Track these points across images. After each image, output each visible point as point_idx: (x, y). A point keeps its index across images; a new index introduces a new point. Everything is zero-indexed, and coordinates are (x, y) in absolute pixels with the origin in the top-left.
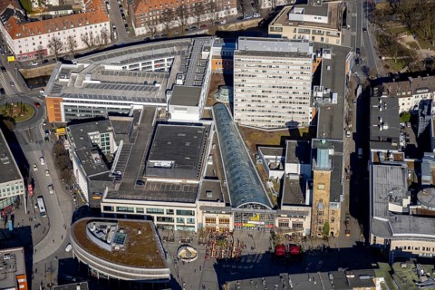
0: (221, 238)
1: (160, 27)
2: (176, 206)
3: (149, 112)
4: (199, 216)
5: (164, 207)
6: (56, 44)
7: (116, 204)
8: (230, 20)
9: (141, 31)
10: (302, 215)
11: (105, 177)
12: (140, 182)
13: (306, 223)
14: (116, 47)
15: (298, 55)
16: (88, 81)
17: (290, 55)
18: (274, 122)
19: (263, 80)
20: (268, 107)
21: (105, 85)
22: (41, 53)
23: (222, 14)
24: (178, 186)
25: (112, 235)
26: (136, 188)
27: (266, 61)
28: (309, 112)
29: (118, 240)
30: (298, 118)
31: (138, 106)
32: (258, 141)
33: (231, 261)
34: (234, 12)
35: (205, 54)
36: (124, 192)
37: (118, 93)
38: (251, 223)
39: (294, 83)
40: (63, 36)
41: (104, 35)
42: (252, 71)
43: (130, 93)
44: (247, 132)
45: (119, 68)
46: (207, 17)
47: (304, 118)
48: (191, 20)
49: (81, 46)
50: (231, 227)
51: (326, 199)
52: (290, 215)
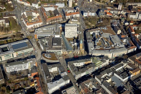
0: (65, 55)
1: (51, 23)
2: (58, 51)
3: (51, 36)
4: (62, 52)
5: (56, 51)
6: (34, 26)
7: (48, 51)
8: (62, 21)
9: (47, 23)
10: (78, 51)
11: (46, 47)
12: (52, 47)
14: (44, 26)
15: (75, 26)
16: (41, 32)
17: (74, 26)
18: (71, 37)
19: (70, 30)
20: (70, 34)
21: (44, 32)
22: (32, 28)
23: (60, 20)
24: (58, 48)
25: (49, 56)
27: (70, 27)
28: (77, 35)
29: (50, 56)
30: (75, 36)
31: (49, 35)
32: (69, 39)
33: (67, 59)
34: (62, 20)
35: (59, 27)
36: (49, 49)
37: (46, 33)
38: (70, 53)
39: (74, 30)
40: (35, 25)
41: (42, 24)
42: (68, 29)
43: (48, 33)
44: (67, 39)
45: (46, 29)
46: (58, 21)
47: (76, 36)
48: (55, 21)
49: (38, 26)
50: (67, 54)
51: (82, 48)
52: (76, 51)
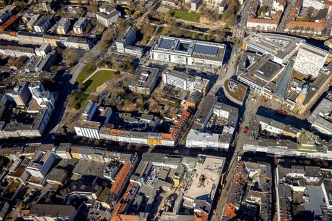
0: (266, 100)
1: (293, 31)
2: (257, 86)
3: (269, 55)
4: (263, 92)
5: (254, 85)
6: (259, 27)
7: (242, 79)
8: (317, 35)
9: (286, 30)
10: (292, 104)
11: (243, 70)
12: (252, 75)
13: (293, 107)
14: (276, 33)
15: (321, 55)
16: (258, 40)
17: (318, 54)
18: (305, 73)
19: (306, 59)
20: (305, 67)
21: (262, 43)
22: (254, 28)
23: (315, 33)
24: (262, 81)
25: (234, 87)
26: (250, 77)
27: (309, 53)
28: (317, 74)
29: (235, 89)
30: (313, 74)
31: (267, 53)
32: (296, 76)
33: (264, 108)
34: (320, 33)
35: (297, 44)
36: (247, 76)
37: (264, 47)
38: (277, 100)
39: (316, 63)
40: (262, 25)
41: (274, 28)
42: (303, 55)
43: (267, 48)
44: (295, 72)
45: (269, 40)
46: (309, 32)
47: (315, 75)
48: (304, 32)
49: (266, 29)
50: (271, 98)
51: (301, 103)
52: (289, 103)
